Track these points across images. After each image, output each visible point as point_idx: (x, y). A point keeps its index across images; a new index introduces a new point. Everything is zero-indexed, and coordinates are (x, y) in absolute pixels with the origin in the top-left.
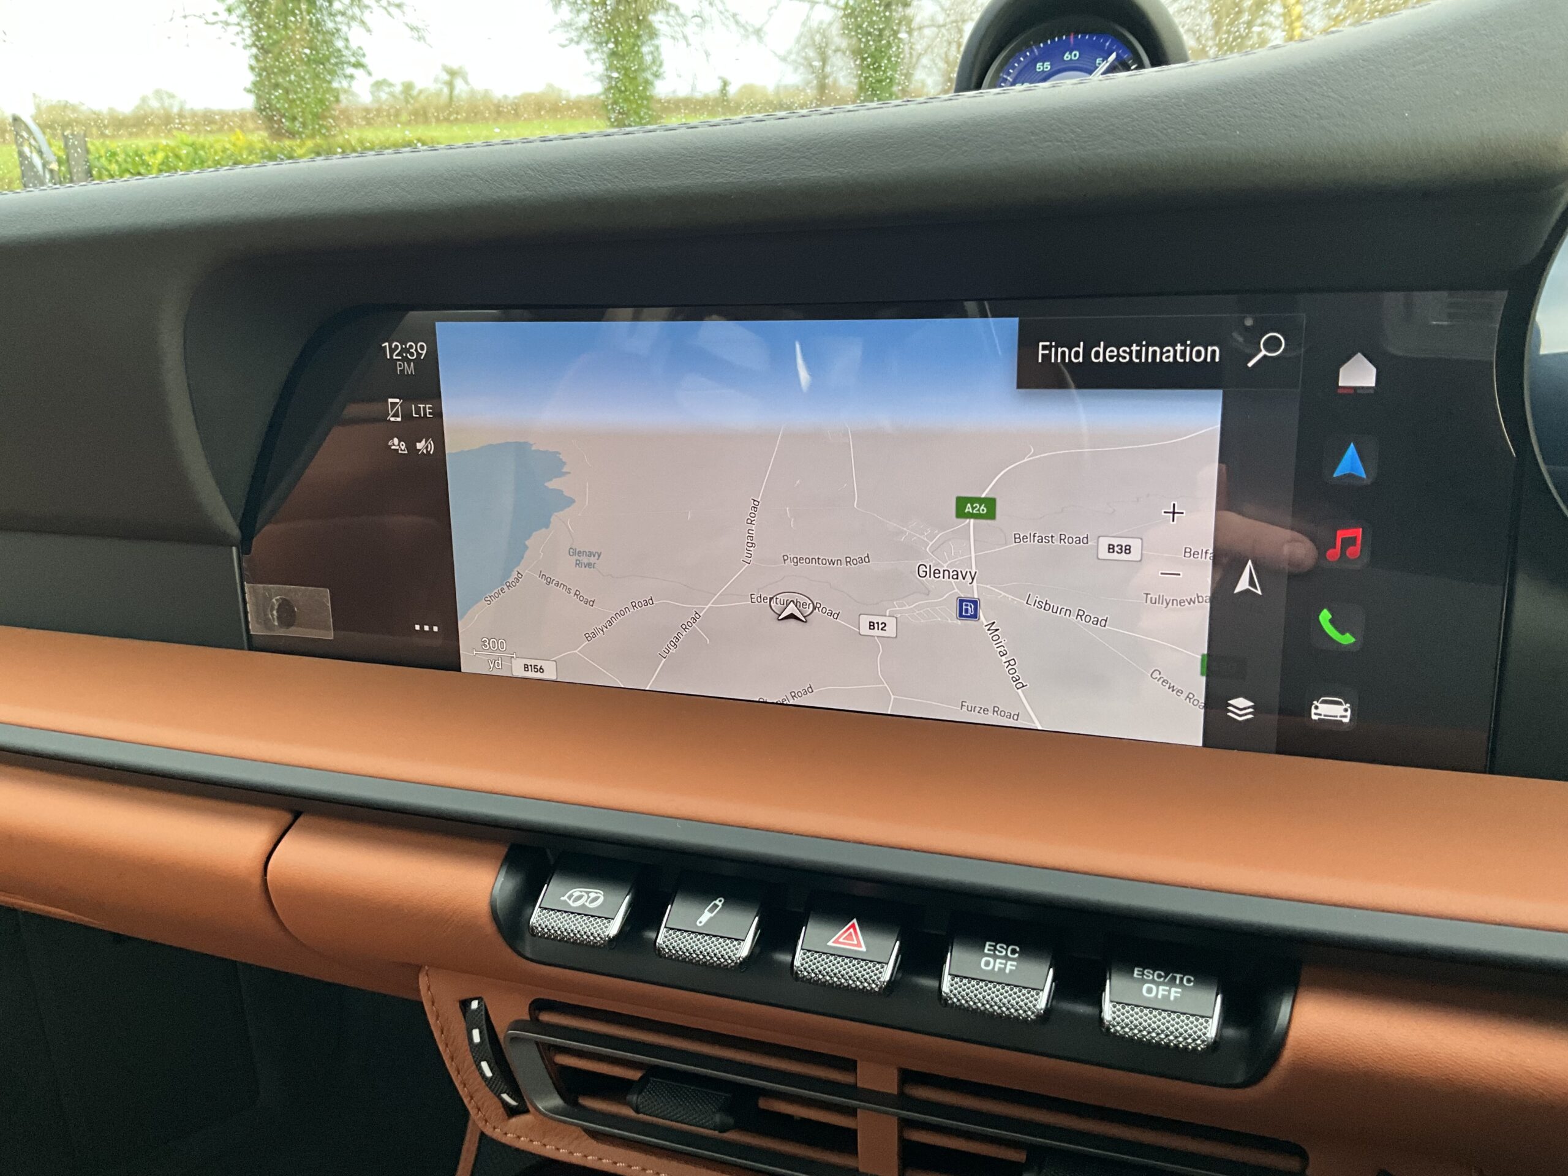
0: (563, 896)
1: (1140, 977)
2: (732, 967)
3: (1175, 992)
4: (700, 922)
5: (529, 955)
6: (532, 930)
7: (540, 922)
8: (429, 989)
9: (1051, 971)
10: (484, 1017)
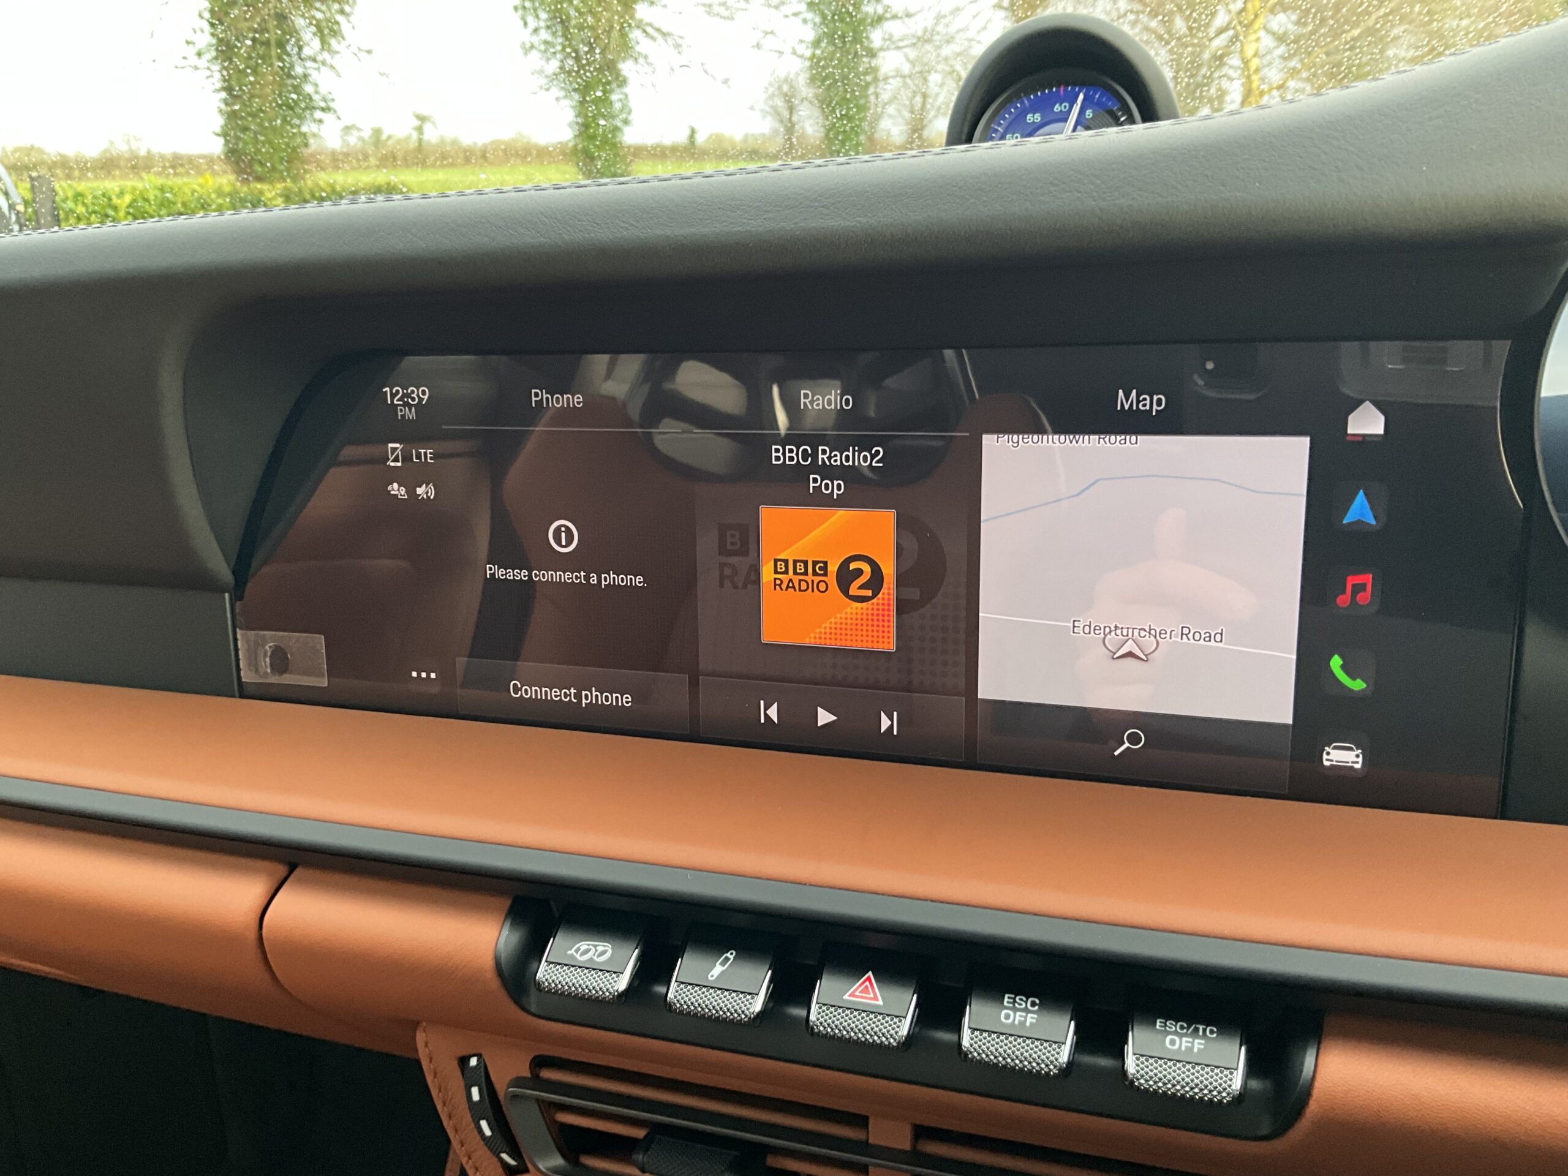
0: (571, 950)
1: (1163, 1029)
2: (745, 1022)
3: (1198, 1044)
4: (712, 976)
5: (533, 1009)
6: (538, 985)
7: (547, 976)
8: (426, 1045)
9: (1073, 1023)
10: (483, 1074)
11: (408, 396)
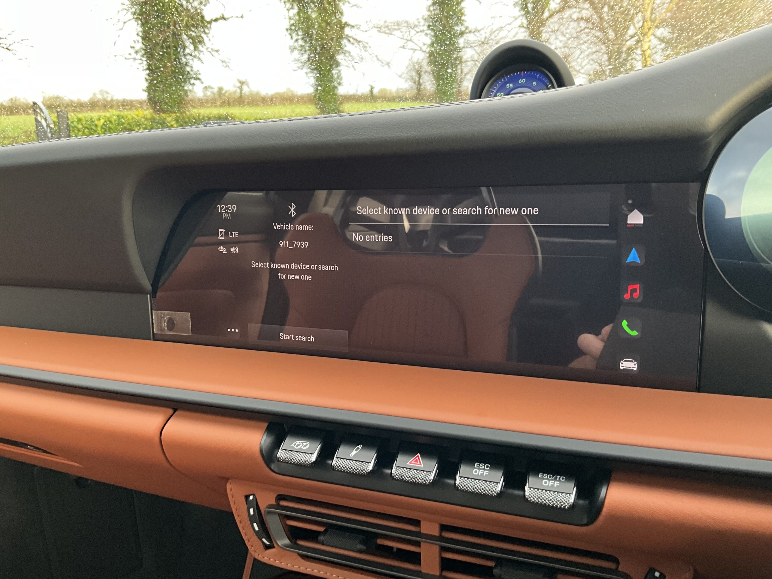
0: (292, 444)
1: (542, 477)
2: (365, 474)
3: (556, 483)
4: (352, 455)
5: (276, 471)
6: (278, 459)
7: (282, 455)
8: (231, 490)
9: (504, 476)
10: (255, 503)
11: (227, 209)
